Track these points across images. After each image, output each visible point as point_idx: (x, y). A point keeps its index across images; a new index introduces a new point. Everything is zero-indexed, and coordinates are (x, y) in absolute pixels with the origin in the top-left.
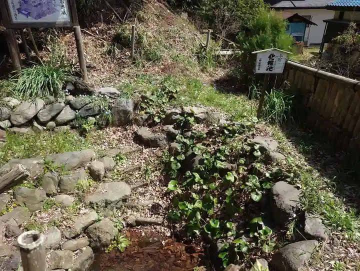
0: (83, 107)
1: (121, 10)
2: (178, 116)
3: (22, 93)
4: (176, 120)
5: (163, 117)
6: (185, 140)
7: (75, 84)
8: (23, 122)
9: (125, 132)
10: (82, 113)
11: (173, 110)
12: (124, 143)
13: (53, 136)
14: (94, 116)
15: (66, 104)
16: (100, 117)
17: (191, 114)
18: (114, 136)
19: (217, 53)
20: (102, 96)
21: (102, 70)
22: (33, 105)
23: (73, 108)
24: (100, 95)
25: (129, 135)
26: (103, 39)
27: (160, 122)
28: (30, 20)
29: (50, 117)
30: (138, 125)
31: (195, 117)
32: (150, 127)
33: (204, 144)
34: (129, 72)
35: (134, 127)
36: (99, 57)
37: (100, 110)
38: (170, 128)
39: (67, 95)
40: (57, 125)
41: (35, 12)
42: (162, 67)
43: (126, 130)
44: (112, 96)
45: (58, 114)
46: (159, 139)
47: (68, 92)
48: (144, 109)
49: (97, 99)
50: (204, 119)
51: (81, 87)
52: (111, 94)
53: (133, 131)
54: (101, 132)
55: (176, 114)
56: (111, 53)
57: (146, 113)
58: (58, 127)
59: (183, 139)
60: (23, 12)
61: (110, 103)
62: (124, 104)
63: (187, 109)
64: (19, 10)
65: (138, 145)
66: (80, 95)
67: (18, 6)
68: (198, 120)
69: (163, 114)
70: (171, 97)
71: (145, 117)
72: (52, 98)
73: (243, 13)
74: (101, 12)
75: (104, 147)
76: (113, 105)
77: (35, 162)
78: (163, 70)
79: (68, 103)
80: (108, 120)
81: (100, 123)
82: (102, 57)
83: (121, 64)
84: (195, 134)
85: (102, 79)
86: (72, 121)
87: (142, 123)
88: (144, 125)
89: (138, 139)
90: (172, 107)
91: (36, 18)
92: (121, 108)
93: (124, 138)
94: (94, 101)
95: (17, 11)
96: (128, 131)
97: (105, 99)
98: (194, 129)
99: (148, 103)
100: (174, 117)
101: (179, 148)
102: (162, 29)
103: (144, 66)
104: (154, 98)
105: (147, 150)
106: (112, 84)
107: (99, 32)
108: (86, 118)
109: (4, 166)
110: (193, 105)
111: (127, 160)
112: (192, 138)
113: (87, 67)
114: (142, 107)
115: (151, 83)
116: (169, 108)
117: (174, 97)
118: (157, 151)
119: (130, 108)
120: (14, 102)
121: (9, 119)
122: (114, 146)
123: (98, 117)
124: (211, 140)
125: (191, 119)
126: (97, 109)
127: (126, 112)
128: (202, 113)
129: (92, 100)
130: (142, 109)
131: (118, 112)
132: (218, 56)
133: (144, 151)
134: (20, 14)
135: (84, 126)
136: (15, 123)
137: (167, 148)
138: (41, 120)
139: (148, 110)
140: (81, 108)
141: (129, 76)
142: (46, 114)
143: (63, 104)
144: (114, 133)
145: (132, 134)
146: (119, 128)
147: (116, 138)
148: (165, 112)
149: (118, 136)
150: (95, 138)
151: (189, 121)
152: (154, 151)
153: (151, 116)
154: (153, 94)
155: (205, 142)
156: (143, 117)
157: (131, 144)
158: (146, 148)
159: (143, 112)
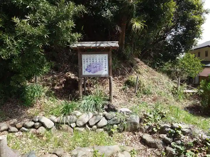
0: (112, 119)
1: (129, 69)
2: (169, 129)
3: (83, 109)
4: (168, 131)
5: (159, 128)
6: (178, 147)
7: (108, 106)
8: (82, 125)
9: (134, 136)
10: (111, 122)
11: (165, 125)
12: (134, 142)
13: (95, 134)
14: (117, 124)
15: (103, 116)
16: (121, 125)
17: (179, 129)
18: (128, 138)
19: (184, 91)
20: (122, 113)
21: (120, 98)
22: (88, 116)
23: (107, 119)
24: (121, 112)
25: (137, 138)
26: (120, 83)
27: (157, 132)
28: (91, 74)
29: (94, 123)
30: (143, 132)
31: (181, 131)
32: (151, 134)
33: (193, 151)
34: (134, 100)
35: (140, 133)
36: (118, 91)
37: (120, 121)
38: (165, 136)
39: (104, 111)
40: (97, 128)
41: (93, 70)
42: (152, 98)
43: (135, 134)
44: (127, 113)
45: (99, 121)
46: (158, 143)
47: (105, 110)
48: (146, 122)
49: (119, 114)
50: (189, 133)
51: (112, 107)
52: (127, 112)
53: (139, 135)
54: (120, 134)
55: (168, 127)
56: (124, 90)
57: (147, 125)
58: (98, 129)
59: (176, 145)
60: (88, 70)
61: (126, 117)
62: (134, 118)
63: (176, 125)
64: (86, 70)
65: (143, 145)
66: (111, 112)
67: (86, 68)
68: (184, 133)
69: (159, 127)
70: (163, 117)
71: (147, 127)
72: (96, 112)
73: (189, 69)
74: (119, 70)
75: (123, 144)
76: (128, 119)
77: (89, 150)
78: (154, 100)
79: (104, 116)
80: (124, 127)
81: (120, 129)
82: (120, 92)
83: (130, 96)
84: (184, 142)
85: (120, 103)
86: (105, 126)
87: (145, 131)
88: (146, 132)
89: (143, 141)
90: (164, 122)
91: (93, 73)
92: (133, 121)
93: (134, 140)
94: (118, 115)
95: (85, 70)
96: (137, 135)
97: (123, 115)
98: (182, 139)
99: (148, 119)
100: (167, 129)
101: (174, 152)
102: (150, 78)
103: (142, 97)
104: (151, 116)
105: (149, 149)
106: (126, 106)
107: (118, 79)
108: (112, 125)
109: (73, 151)
110: (179, 123)
111: (137, 155)
112: (182, 145)
113: (113, 97)
114: (144, 121)
115: (147, 107)
116: (162, 123)
117: (164, 116)
118: (156, 150)
119: (138, 121)
120: (79, 113)
121: (76, 122)
122: (129, 144)
123: (119, 125)
124: (197, 148)
125: (180, 132)
126: (119, 120)
127: (135, 124)
128: (186, 128)
129: (117, 115)
130: (145, 122)
131: (131, 123)
132: (185, 93)
133: (147, 150)
134: (86, 71)
135: (112, 130)
136: (78, 125)
137: (163, 150)
138: (90, 124)
139: (148, 123)
140: (111, 119)
141: (134, 102)
142: (93, 121)
143: (102, 116)
144: (128, 135)
145: (139, 137)
146: (130, 133)
147: (130, 139)
148: (160, 126)
149: (130, 138)
150: (117, 138)
151: (178, 133)
152: (155, 151)
153: (150, 127)
154: (150, 114)
155: (193, 149)
156: (146, 127)
157: (139, 144)
158: (149, 148)
159: (145, 124)
